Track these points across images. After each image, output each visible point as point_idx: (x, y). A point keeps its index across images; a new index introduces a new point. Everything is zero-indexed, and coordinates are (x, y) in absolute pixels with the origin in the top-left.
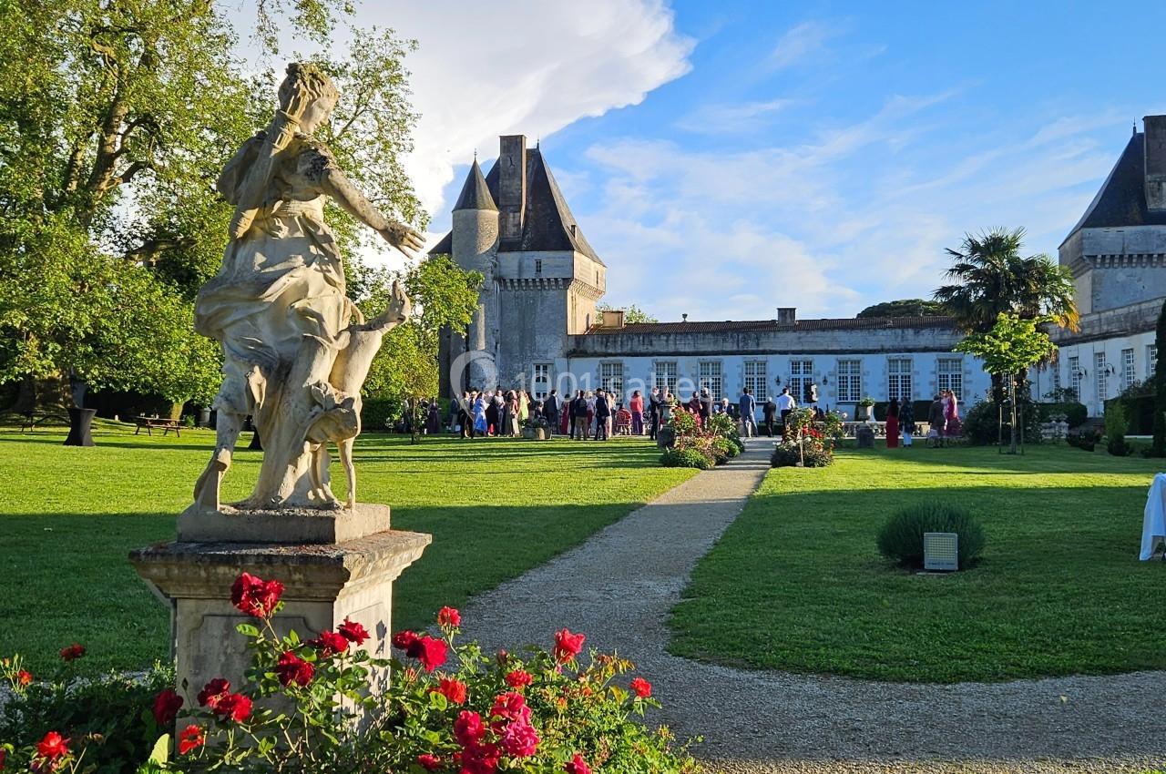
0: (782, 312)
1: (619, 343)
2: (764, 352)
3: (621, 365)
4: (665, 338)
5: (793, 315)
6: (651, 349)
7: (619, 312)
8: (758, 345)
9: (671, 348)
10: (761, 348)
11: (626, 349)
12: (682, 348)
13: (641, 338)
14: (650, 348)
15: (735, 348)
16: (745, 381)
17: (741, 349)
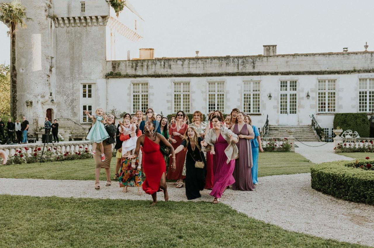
0: (268, 48)
1: (146, 67)
2: (258, 74)
3: (147, 84)
4: (181, 63)
5: (274, 51)
6: (170, 72)
7: (151, 49)
8: (254, 67)
9: (186, 72)
10: (256, 70)
11: (151, 72)
12: (194, 71)
13: (163, 63)
14: (169, 70)
15: (236, 71)
16: (243, 96)
17: (240, 71)
